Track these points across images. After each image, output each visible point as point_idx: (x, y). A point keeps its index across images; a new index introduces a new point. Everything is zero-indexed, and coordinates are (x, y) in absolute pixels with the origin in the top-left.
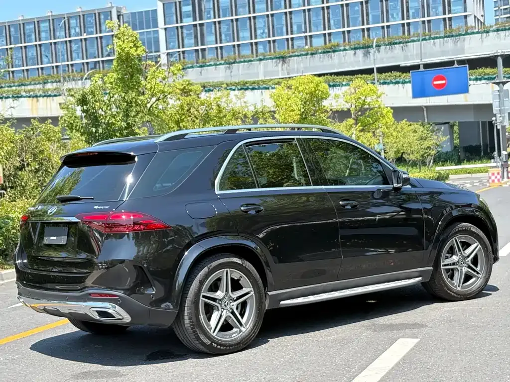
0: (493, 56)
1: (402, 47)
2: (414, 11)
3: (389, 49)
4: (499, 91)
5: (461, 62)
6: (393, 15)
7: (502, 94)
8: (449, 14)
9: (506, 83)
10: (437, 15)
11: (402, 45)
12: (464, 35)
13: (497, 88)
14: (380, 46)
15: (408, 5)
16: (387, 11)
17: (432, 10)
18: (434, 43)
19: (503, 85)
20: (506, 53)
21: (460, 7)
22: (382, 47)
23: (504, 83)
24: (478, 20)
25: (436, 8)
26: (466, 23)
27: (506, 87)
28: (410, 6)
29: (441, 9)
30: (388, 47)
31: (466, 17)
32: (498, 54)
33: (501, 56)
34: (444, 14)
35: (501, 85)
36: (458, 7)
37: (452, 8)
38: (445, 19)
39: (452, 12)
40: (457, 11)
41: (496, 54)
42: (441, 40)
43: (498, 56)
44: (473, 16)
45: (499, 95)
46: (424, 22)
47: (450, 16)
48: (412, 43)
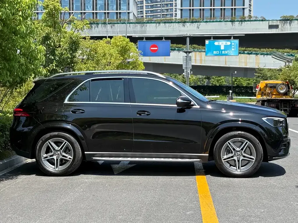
0: (184, 36)
1: (111, 26)
2: (100, 6)
3: (104, 26)
4: (186, 56)
5: (167, 38)
6: (87, 7)
7: (188, 58)
8: (119, 10)
9: (190, 53)
10: (113, 10)
11: (111, 25)
12: (146, 23)
13: (185, 55)
14: (98, 24)
15: (97, 2)
16: (84, 4)
17: (110, 7)
18: (130, 26)
19: (189, 54)
20: (191, 36)
21: (126, 7)
22: (99, 25)
23: (190, 52)
24: (135, 15)
25: (113, 6)
26: (129, 17)
27: (190, 54)
28: (98, 3)
29: (115, 7)
30: (103, 25)
31: (129, 13)
32: (187, 36)
33: (189, 37)
34: (117, 10)
35: (188, 53)
36: (124, 7)
37: (122, 7)
38: (117, 13)
39: (121, 9)
40: (124, 9)
41: (186, 36)
42: (134, 24)
43: (187, 37)
44: (132, 13)
45: (186, 59)
46: (105, 13)
47: (120, 11)
48: (117, 25)
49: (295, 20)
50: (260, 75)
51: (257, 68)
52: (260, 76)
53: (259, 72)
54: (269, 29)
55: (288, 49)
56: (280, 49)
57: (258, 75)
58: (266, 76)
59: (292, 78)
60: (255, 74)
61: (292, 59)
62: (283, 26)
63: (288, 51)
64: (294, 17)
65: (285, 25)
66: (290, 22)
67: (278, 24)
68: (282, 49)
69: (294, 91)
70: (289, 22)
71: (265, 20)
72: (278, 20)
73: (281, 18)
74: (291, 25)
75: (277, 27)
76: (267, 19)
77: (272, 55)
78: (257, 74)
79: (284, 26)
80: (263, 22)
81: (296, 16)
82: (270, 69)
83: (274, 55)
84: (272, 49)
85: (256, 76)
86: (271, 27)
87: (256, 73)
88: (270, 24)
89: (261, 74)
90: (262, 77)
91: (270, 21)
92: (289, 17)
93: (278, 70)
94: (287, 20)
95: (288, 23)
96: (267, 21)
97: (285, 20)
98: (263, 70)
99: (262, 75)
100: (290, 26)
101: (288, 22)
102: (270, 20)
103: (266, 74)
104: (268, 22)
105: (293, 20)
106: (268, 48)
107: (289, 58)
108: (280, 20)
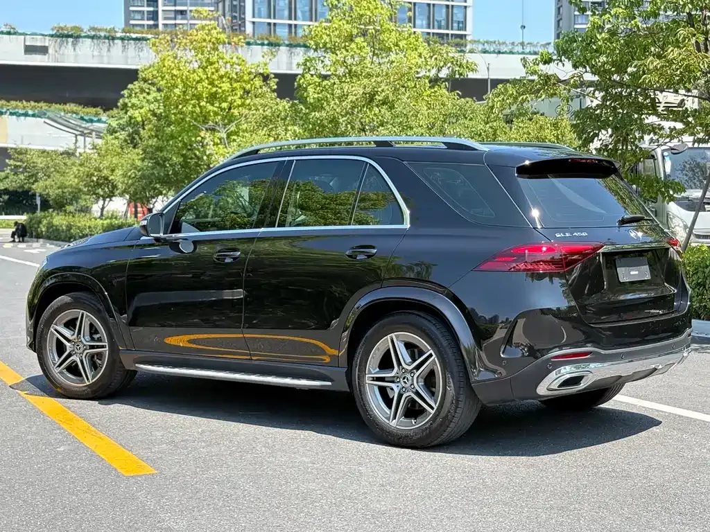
49: (85, 37)
50: (19, 164)
51: (11, 149)
52: (20, 167)
53: (18, 158)
54: (25, 54)
55: (72, 105)
56: (56, 103)
57: (15, 163)
58: (34, 167)
59: (106, 172)
60: (7, 161)
61: (91, 128)
62: (58, 50)
63: (75, 108)
64: (82, 31)
65: (63, 48)
66: (75, 42)
67: (47, 45)
68: (60, 104)
69: (104, 203)
70: (73, 42)
71: (15, 33)
72: (46, 36)
73: (53, 30)
74: (77, 48)
75: (43, 50)
76: (20, 31)
77: (45, 118)
78: (11, 162)
79: (60, 48)
80: (11, 36)
81: (88, 28)
82: (44, 152)
83: (49, 118)
84: (36, 104)
85: (11, 165)
86: (30, 50)
87: (10, 158)
88: (28, 44)
89: (21, 161)
90: (25, 168)
91: (28, 36)
92: (72, 29)
93: (61, 154)
94: (67, 35)
95: (70, 44)
96: (21, 34)
97: (62, 37)
98: (27, 151)
99: (25, 164)
100: (74, 49)
101: (70, 40)
102: (27, 34)
103: (34, 163)
104: (23, 37)
105: (79, 37)
106: (28, 101)
107: (83, 126)
108: (52, 36)
